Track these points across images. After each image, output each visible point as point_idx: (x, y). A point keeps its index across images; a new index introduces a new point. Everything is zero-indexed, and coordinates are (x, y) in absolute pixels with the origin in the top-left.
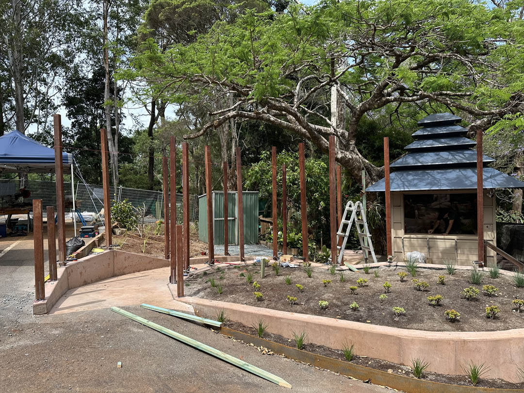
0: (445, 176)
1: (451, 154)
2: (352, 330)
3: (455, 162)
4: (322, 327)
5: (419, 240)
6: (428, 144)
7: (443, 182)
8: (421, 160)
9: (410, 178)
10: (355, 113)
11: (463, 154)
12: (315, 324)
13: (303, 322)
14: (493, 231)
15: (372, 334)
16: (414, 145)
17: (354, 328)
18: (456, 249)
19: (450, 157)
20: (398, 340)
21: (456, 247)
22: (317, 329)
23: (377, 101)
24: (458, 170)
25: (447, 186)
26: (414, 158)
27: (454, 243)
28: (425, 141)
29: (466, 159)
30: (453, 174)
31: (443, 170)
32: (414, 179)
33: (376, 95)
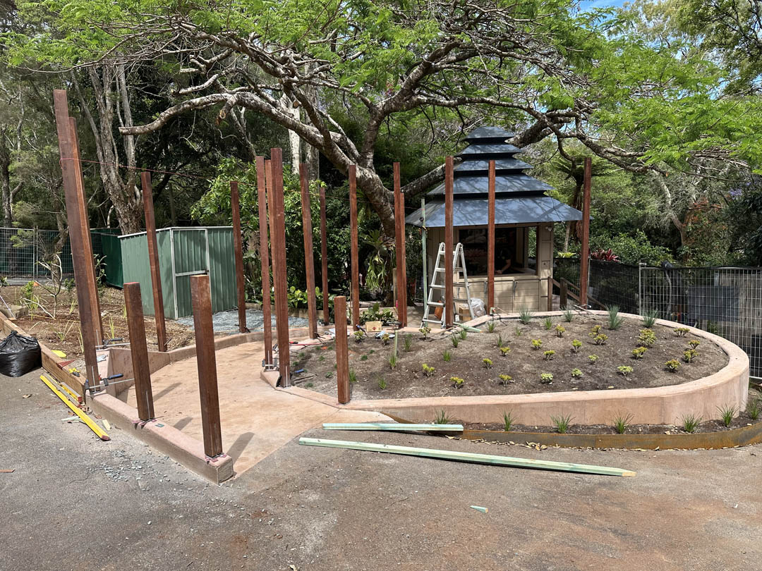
0: (506, 207)
1: (508, 179)
2: (611, 401)
3: (516, 190)
4: (577, 404)
5: (475, 284)
6: (481, 165)
7: (508, 214)
8: (477, 185)
9: (470, 209)
10: (376, 114)
11: (520, 180)
12: (568, 402)
13: (553, 403)
14: (550, 269)
15: (633, 400)
16: (466, 166)
17: (614, 397)
18: (514, 291)
19: (509, 184)
20: (661, 399)
21: (514, 289)
22: (570, 407)
23: (406, 100)
24: (518, 200)
25: (515, 219)
26: (468, 183)
27: (511, 285)
28: (477, 162)
29: (525, 186)
30: (515, 204)
31: (502, 199)
32: (475, 211)
33: (405, 92)
